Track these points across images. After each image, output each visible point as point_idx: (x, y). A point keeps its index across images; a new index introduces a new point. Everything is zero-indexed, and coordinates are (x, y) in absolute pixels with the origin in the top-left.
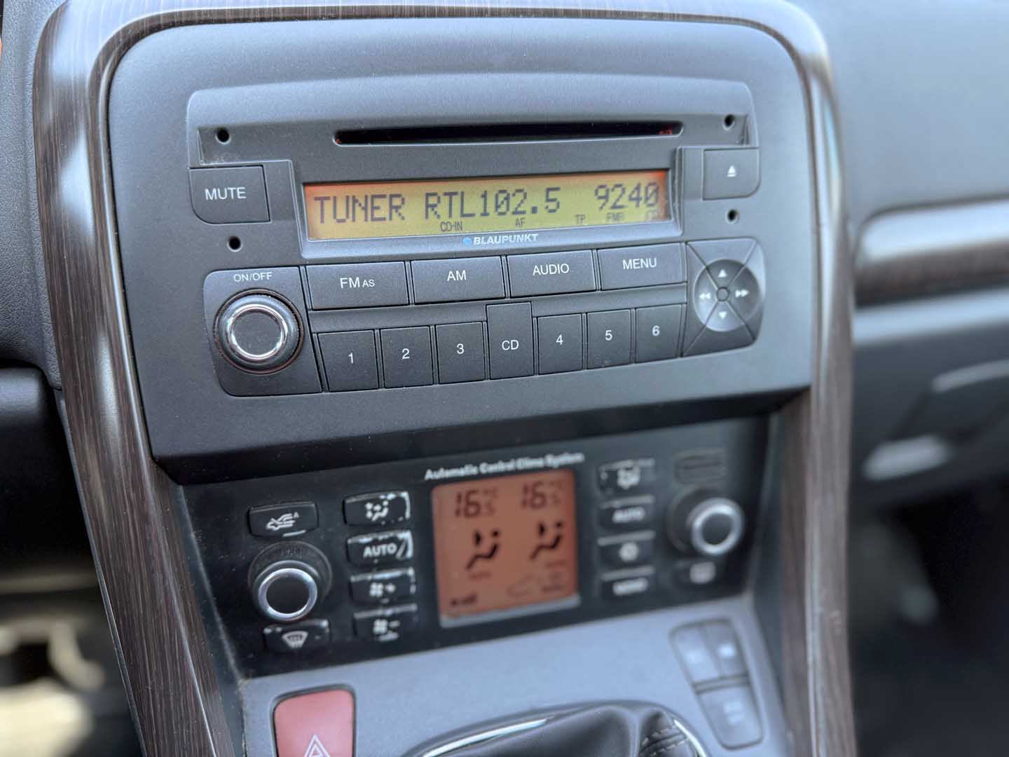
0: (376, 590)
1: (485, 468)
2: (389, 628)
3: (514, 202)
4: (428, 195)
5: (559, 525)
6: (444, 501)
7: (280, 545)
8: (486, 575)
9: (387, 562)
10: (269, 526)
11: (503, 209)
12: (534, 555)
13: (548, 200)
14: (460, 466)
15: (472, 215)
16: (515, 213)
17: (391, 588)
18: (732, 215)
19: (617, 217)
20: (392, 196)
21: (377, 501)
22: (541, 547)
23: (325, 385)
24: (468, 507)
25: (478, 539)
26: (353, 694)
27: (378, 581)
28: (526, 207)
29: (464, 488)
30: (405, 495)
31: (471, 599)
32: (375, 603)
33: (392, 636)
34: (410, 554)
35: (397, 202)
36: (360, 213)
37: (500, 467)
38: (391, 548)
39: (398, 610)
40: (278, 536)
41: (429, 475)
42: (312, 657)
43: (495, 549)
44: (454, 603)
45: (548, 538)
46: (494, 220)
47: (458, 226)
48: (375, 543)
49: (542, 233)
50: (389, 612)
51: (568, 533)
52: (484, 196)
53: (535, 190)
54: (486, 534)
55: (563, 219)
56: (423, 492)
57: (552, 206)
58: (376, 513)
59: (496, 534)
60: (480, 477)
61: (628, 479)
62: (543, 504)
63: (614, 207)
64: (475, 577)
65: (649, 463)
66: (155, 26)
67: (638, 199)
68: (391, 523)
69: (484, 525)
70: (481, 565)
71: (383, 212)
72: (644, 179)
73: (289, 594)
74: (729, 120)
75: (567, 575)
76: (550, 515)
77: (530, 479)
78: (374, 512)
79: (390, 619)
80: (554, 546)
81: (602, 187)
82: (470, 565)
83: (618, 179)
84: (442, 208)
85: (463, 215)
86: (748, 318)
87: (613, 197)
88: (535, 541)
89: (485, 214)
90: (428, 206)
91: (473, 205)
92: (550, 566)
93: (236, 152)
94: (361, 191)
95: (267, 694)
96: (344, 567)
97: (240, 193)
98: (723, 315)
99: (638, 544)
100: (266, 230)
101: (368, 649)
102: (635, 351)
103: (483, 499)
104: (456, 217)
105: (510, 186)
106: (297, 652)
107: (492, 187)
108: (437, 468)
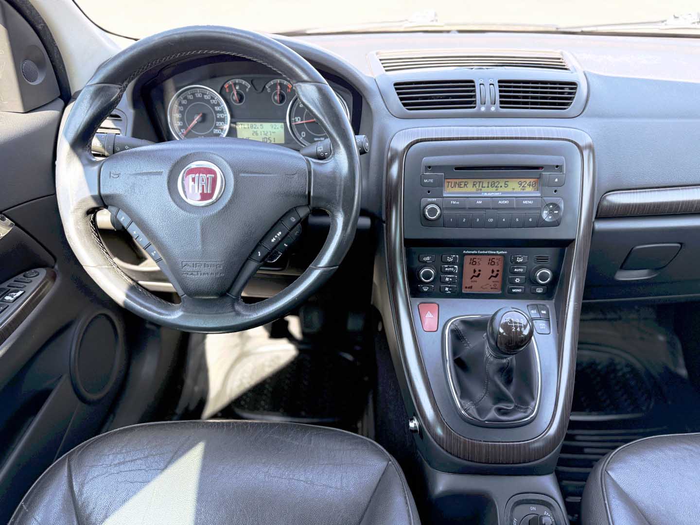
0: (447, 279)
1: (479, 252)
2: (449, 290)
3: (496, 185)
4: (474, 182)
5: (498, 271)
6: (467, 259)
7: (426, 264)
8: (476, 281)
9: (451, 273)
10: (424, 259)
11: (493, 186)
12: (490, 278)
13: (505, 184)
14: (473, 250)
15: (484, 187)
16: (496, 187)
17: (451, 280)
18: (555, 191)
19: (523, 189)
20: (466, 182)
21: (450, 257)
22: (492, 276)
23: (444, 226)
24: (473, 262)
25: (475, 271)
26: (438, 305)
27: (448, 277)
28: (499, 186)
29: (473, 257)
30: (457, 256)
31: (471, 287)
32: (446, 283)
33: (449, 292)
34: (457, 272)
35: (466, 183)
36: (457, 186)
37: (484, 252)
38: (452, 269)
39: (452, 286)
40: (425, 262)
41: (465, 252)
42: (429, 295)
43: (479, 274)
44: (466, 288)
45: (494, 274)
46: (490, 189)
47: (481, 190)
48: (448, 267)
49: (503, 193)
50: (449, 286)
51: (500, 273)
52: (488, 183)
53: (502, 182)
54: (477, 270)
55: (509, 189)
56: (462, 256)
57: (506, 186)
58: (450, 259)
59: (480, 271)
60: (477, 254)
61: (520, 260)
62: (494, 264)
63: (523, 187)
64: (472, 281)
65: (526, 257)
66: (417, 141)
67: (530, 185)
68: (453, 263)
69: (477, 268)
70: (475, 278)
71: (463, 186)
72: (532, 180)
73: (427, 275)
74: (557, 166)
75: (499, 285)
76: (495, 268)
77: (491, 257)
78: (449, 259)
79: (449, 288)
80: (495, 277)
81: (520, 182)
82: (471, 278)
83: (525, 180)
84: (477, 186)
85: (482, 187)
86: (557, 218)
87: (523, 184)
88: (491, 274)
89: (488, 187)
90: (474, 185)
91: (485, 185)
92: (493, 282)
93: (431, 171)
94: (458, 181)
95: (417, 301)
96: (440, 272)
97: (432, 181)
98: (550, 217)
99: (520, 278)
100: (435, 189)
101: (443, 295)
102: (524, 225)
103: (477, 260)
104: (480, 188)
105: (495, 180)
106: (426, 292)
107: (491, 180)
108: (466, 250)
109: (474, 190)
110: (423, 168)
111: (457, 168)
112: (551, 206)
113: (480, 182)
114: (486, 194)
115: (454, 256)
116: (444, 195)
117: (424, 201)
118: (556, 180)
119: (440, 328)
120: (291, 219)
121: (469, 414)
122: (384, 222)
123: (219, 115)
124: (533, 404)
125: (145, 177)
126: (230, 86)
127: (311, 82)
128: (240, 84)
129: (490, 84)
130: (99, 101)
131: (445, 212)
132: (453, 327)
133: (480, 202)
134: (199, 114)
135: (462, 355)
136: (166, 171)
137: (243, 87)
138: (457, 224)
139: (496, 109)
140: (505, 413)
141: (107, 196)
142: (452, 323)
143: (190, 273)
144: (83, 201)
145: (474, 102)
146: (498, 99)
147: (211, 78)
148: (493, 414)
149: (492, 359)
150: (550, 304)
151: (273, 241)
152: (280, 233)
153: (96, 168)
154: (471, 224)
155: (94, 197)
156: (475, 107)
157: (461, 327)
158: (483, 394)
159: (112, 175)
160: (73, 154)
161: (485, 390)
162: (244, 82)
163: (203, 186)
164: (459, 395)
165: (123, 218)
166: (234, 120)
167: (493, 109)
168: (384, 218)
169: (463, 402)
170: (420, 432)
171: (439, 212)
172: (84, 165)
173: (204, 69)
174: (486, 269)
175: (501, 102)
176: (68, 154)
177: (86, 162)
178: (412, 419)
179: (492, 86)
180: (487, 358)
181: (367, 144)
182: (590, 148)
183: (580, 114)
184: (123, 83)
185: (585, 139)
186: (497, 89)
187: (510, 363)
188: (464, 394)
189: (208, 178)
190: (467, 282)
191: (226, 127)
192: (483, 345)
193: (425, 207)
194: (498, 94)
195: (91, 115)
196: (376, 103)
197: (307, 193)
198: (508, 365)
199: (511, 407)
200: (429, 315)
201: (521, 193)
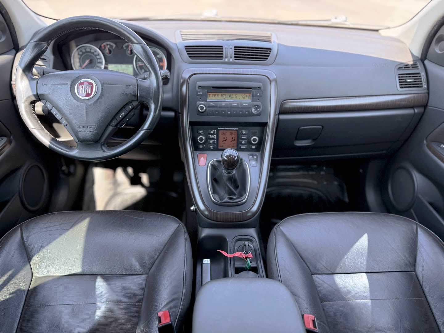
0: (211, 142)
1: (226, 129)
6: (220, 132)
7: (201, 134)
8: (225, 143)
9: (213, 139)
11: (230, 96)
12: (231, 142)
13: (236, 96)
14: (222, 128)
16: (232, 97)
17: (213, 142)
18: (258, 100)
19: (244, 99)
20: (218, 94)
21: (212, 131)
23: (208, 115)
24: (223, 134)
25: (224, 138)
26: (207, 154)
29: (223, 131)
30: (215, 130)
31: (223, 146)
32: (211, 144)
33: (212, 148)
34: (215, 138)
36: (214, 96)
37: (228, 129)
38: (213, 137)
39: (213, 145)
40: (200, 133)
41: (219, 129)
42: (203, 149)
43: (226, 140)
44: (220, 146)
45: (233, 140)
46: (229, 98)
48: (211, 136)
49: (234, 100)
50: (212, 145)
51: (236, 139)
53: (234, 95)
54: (225, 138)
55: (237, 98)
56: (218, 131)
59: (226, 138)
60: (225, 130)
61: (244, 132)
62: (233, 135)
64: (223, 143)
65: (247, 131)
66: (194, 74)
67: (247, 96)
68: (214, 134)
70: (224, 142)
72: (248, 94)
73: (201, 139)
74: (259, 88)
75: (236, 145)
76: (234, 136)
77: (231, 131)
79: (212, 146)
81: (242, 95)
82: (223, 142)
83: (244, 94)
86: (259, 112)
87: (244, 96)
88: (231, 140)
90: (221, 96)
91: (227, 96)
92: (233, 143)
93: (201, 89)
94: (214, 94)
95: (197, 153)
96: (208, 139)
97: (201, 93)
98: (256, 112)
99: (245, 141)
100: (203, 97)
101: (209, 150)
102: (244, 115)
103: (225, 133)
104: (224, 97)
105: (231, 94)
106: (201, 148)
107: (229, 94)
108: (219, 128)
109: (222, 98)
110: (197, 87)
111: (213, 88)
112: (256, 107)
113: (224, 95)
114: (226, 101)
115: (214, 130)
116: (208, 101)
117: (198, 103)
118: (258, 94)
119: (207, 164)
120: (129, 107)
121: (216, 200)
122: (180, 113)
123: (99, 61)
124: (245, 195)
125: (59, 86)
126: (104, 46)
127: (138, 43)
128: (110, 45)
129: (230, 48)
130: (37, 49)
131: (208, 109)
132: (212, 163)
133: (224, 104)
134: (88, 59)
135: (216, 176)
136: (69, 83)
137: (111, 46)
138: (213, 114)
139: (233, 60)
140: (231, 199)
141: (41, 95)
143: (80, 131)
144: (29, 97)
145: (222, 57)
146: (233, 56)
147: (95, 41)
148: (226, 200)
150: (258, 154)
151: (120, 117)
152: (124, 113)
153: (35, 82)
154: (220, 114)
155: (34, 95)
156: (222, 59)
157: (216, 164)
159: (43, 85)
160: (23, 74)
161: (225, 191)
162: (112, 44)
163: (87, 90)
164: (212, 191)
165: (49, 105)
166: (107, 63)
167: (231, 60)
168: (180, 111)
169: (213, 195)
170: (195, 211)
171: (205, 108)
172: (29, 80)
173: (91, 36)
174: (229, 136)
175: (235, 57)
176: (21, 75)
177: (30, 79)
178: (192, 206)
179: (231, 49)
180: (224, 174)
181: (169, 74)
182: (276, 80)
183: (273, 63)
184: (48, 42)
185: (273, 76)
186: (234, 50)
187: (235, 176)
188: (214, 192)
189: (89, 87)
190: (221, 143)
191: (103, 67)
193: (198, 106)
194: (234, 53)
195: (33, 56)
196: (176, 55)
197: (136, 94)
198: (234, 178)
199: (235, 197)
200: (202, 159)
201: (242, 100)
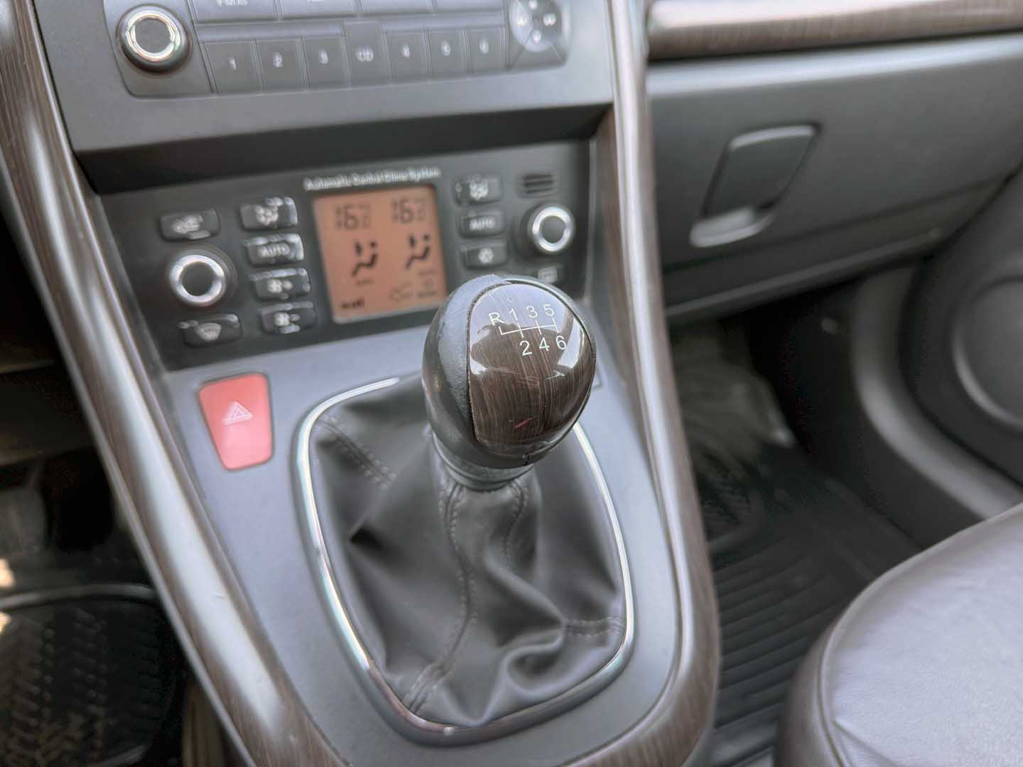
0: (275, 286)
1: (358, 180)
2: (292, 322)
5: (426, 238)
6: (325, 212)
7: (185, 242)
8: (367, 282)
9: (282, 262)
10: (177, 228)
12: (409, 264)
14: (332, 176)
17: (289, 285)
21: (265, 206)
22: (413, 258)
24: (347, 221)
25: (358, 249)
26: (266, 377)
27: (276, 279)
29: (341, 201)
30: (291, 203)
31: (359, 304)
32: (275, 299)
33: (294, 329)
34: (301, 255)
38: (282, 250)
39: (298, 305)
40: (184, 237)
41: (310, 185)
42: (226, 349)
43: (374, 259)
44: (345, 306)
45: (419, 250)
48: (269, 244)
50: (289, 307)
51: (434, 244)
54: (365, 244)
56: (306, 201)
58: (268, 216)
59: (373, 244)
61: (479, 192)
62: (410, 219)
64: (359, 283)
68: (281, 228)
69: (363, 236)
70: (364, 273)
73: (199, 280)
75: (437, 281)
76: (417, 228)
77: (398, 194)
78: (265, 216)
79: (290, 312)
80: (424, 256)
82: (355, 273)
88: (408, 252)
95: (186, 382)
96: (245, 267)
98: (537, 37)
99: (493, 249)
101: (274, 341)
102: (469, 65)
103: (359, 212)
106: (214, 342)
108: (313, 178)
112: (534, 5)
115: (279, 203)
119: (281, 447)
121: (428, 717)
124: (615, 606)
132: (322, 432)
135: (372, 514)
140: (541, 666)
142: (318, 421)
148: (506, 688)
149: (463, 498)
157: (351, 428)
158: (460, 622)
161: (463, 605)
180: (448, 501)
187: (526, 497)
190: (341, 287)
192: (427, 461)
198: (521, 506)
199: (552, 639)
